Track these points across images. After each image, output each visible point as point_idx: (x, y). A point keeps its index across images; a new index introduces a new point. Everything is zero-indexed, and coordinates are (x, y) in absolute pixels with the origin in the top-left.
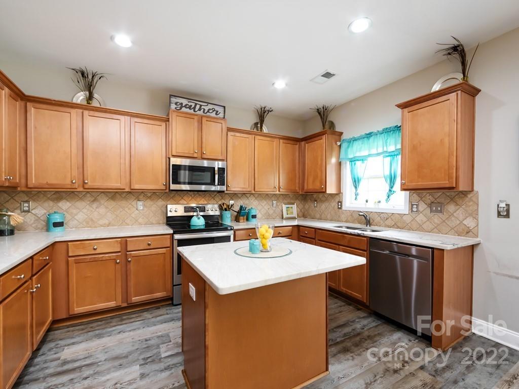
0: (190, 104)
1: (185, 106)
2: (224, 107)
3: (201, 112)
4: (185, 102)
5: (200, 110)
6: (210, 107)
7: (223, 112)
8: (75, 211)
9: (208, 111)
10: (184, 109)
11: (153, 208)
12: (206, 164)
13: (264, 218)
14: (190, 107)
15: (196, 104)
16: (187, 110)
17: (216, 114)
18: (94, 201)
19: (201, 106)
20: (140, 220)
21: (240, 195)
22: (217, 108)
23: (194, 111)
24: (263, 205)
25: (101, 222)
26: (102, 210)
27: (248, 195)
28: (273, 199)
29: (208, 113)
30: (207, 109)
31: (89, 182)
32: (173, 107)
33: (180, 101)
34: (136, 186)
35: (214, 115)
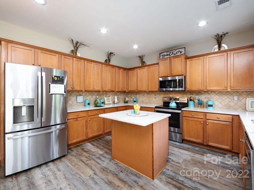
0: (167, 54)
1: (166, 55)
2: (185, 48)
3: (173, 55)
4: (165, 54)
5: (172, 54)
6: (177, 51)
7: (184, 50)
8: (140, 98)
9: (176, 53)
10: (165, 57)
11: (160, 98)
13: (224, 107)
15: (170, 52)
16: (167, 57)
17: (180, 53)
18: (143, 95)
19: (172, 52)
20: (155, 102)
21: (203, 93)
22: (180, 50)
23: (170, 56)
24: (224, 99)
25: (145, 102)
26: (145, 98)
27: (210, 93)
28: (234, 94)
29: (176, 54)
30: (175, 52)
31: (139, 89)
32: (161, 57)
33: (163, 54)
34: (150, 90)
35: (179, 54)
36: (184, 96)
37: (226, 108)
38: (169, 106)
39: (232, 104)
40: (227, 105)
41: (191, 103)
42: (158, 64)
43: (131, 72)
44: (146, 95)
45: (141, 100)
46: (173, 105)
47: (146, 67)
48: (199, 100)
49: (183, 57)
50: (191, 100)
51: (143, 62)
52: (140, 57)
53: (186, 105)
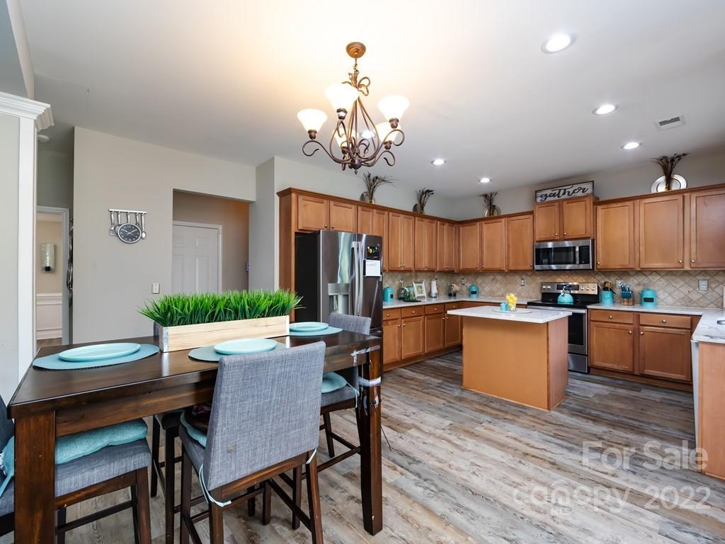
0: (554, 192)
1: (550, 196)
2: (593, 182)
3: (566, 196)
4: (548, 192)
5: (564, 194)
6: (576, 187)
7: (591, 187)
8: (484, 285)
9: (574, 192)
10: (549, 199)
11: (533, 286)
12: (567, 244)
13: (678, 303)
14: (554, 195)
15: (560, 190)
16: (552, 198)
17: (583, 192)
18: (493, 280)
19: (565, 190)
20: (523, 294)
21: (631, 273)
22: (583, 186)
23: (559, 197)
24: (678, 286)
25: (498, 294)
26: (498, 285)
27: (648, 273)
28: (700, 278)
29: (574, 194)
30: (571, 190)
31: (485, 266)
32: (539, 200)
33: (544, 192)
34: (512, 268)
35: (580, 194)
36: (589, 281)
37: (682, 305)
38: (556, 301)
39: (695, 296)
40: (683, 298)
41: (607, 296)
42: (531, 213)
43: (464, 230)
44: (499, 277)
45: (487, 289)
46: (566, 298)
47: (503, 220)
48: (623, 289)
49: (589, 202)
50: (606, 289)
51: (492, 208)
52: (486, 196)
53: (596, 299)
